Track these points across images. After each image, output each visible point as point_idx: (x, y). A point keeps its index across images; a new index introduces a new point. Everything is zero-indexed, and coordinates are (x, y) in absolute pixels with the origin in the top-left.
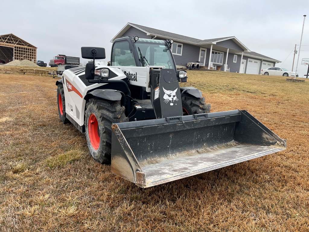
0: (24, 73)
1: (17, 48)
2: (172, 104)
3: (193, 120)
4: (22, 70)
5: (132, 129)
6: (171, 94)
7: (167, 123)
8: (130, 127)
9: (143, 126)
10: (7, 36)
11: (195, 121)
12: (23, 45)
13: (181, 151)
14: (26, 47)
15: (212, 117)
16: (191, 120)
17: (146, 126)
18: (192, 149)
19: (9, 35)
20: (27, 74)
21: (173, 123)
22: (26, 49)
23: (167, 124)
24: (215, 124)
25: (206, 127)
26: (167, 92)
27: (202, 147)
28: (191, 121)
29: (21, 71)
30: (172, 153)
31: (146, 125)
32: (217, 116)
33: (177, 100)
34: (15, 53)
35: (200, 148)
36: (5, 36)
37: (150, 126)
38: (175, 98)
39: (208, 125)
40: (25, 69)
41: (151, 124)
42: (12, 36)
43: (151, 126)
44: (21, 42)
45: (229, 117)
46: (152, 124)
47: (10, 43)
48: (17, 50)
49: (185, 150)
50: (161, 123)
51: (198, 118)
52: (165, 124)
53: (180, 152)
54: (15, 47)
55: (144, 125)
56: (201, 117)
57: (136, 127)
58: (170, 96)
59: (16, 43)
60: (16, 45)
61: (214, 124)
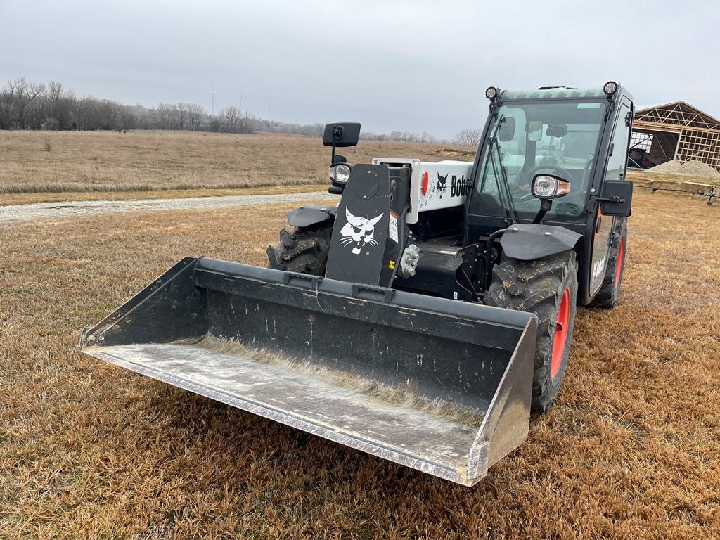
0: (655, 190)
1: (689, 133)
2: (356, 251)
3: (345, 295)
4: (652, 183)
5: (219, 273)
6: (362, 225)
7: (281, 283)
8: (217, 269)
9: (237, 275)
10: (671, 107)
11: (353, 301)
12: (705, 126)
13: (335, 368)
14: (710, 130)
15: (405, 303)
16: (342, 294)
17: (242, 276)
18: (366, 374)
19: (675, 105)
20: (661, 193)
21: (293, 287)
22: (710, 135)
23: (282, 285)
24: (416, 330)
25: (385, 326)
26: (353, 219)
27: (396, 384)
28: (338, 296)
29: (648, 186)
30: (313, 362)
31: (243, 273)
32: (424, 306)
33: (375, 243)
34: (681, 144)
35: (388, 383)
36: (666, 108)
37: (248, 279)
38: (368, 239)
39: (393, 324)
40: (658, 182)
41: (251, 275)
42: (683, 106)
43: (251, 279)
44: (700, 120)
45: (470, 323)
46: (254, 276)
47: (676, 122)
48: (688, 139)
49: (347, 369)
50: (272, 279)
51: (363, 294)
52: (278, 283)
53: (332, 367)
54: (684, 132)
55: (239, 273)
56: (373, 296)
57: (225, 273)
58: (357, 230)
59: (687, 123)
60: (687, 128)
61: (412, 326)
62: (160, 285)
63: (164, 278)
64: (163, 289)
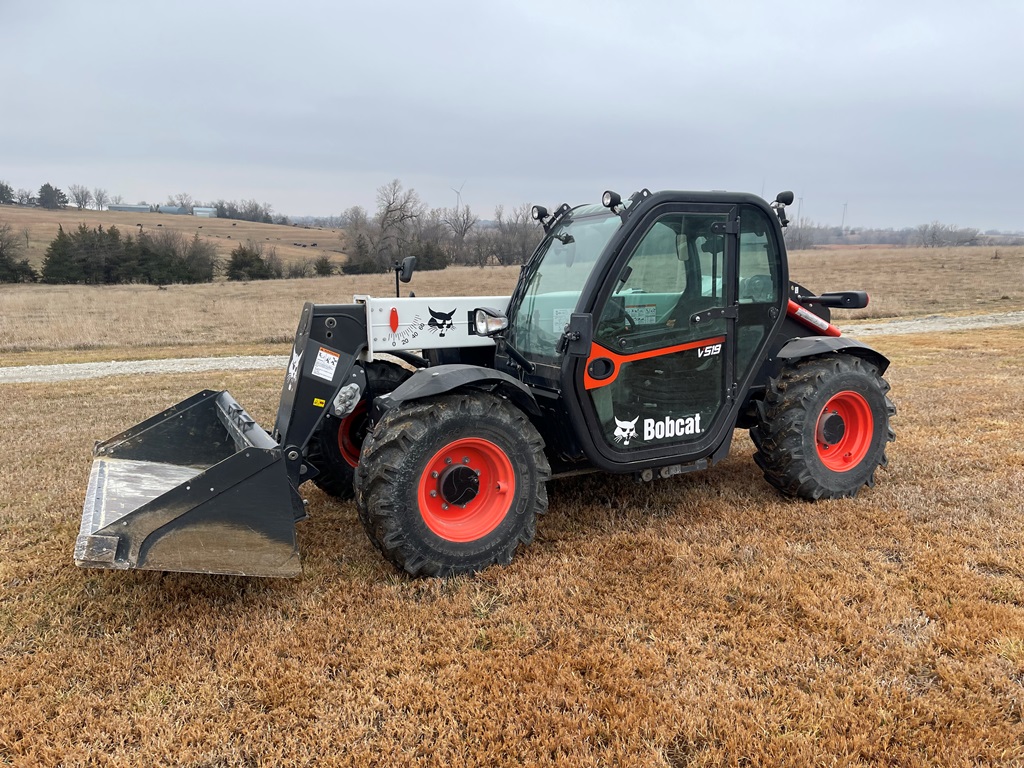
62: (174, 412)
63: (180, 406)
64: (179, 416)
